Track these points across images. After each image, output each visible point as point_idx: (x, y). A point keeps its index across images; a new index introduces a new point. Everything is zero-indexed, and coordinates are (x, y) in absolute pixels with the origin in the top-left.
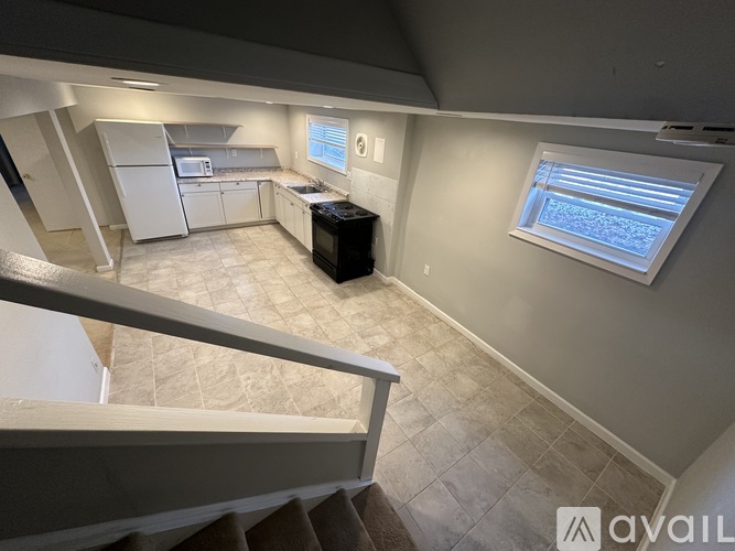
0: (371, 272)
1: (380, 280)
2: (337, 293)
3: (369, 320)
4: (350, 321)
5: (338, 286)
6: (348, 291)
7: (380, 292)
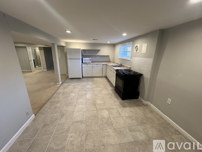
0: (138, 98)
1: (142, 102)
2: (121, 104)
3: (135, 121)
4: (125, 119)
5: (122, 101)
6: (126, 104)
7: (141, 108)
